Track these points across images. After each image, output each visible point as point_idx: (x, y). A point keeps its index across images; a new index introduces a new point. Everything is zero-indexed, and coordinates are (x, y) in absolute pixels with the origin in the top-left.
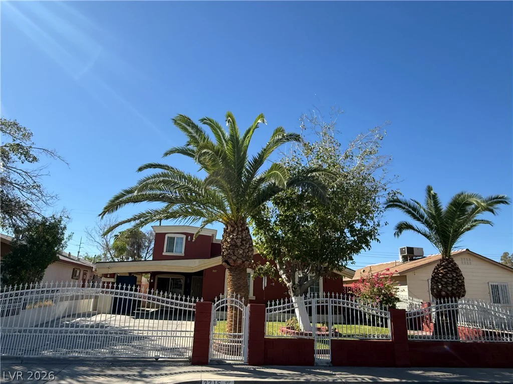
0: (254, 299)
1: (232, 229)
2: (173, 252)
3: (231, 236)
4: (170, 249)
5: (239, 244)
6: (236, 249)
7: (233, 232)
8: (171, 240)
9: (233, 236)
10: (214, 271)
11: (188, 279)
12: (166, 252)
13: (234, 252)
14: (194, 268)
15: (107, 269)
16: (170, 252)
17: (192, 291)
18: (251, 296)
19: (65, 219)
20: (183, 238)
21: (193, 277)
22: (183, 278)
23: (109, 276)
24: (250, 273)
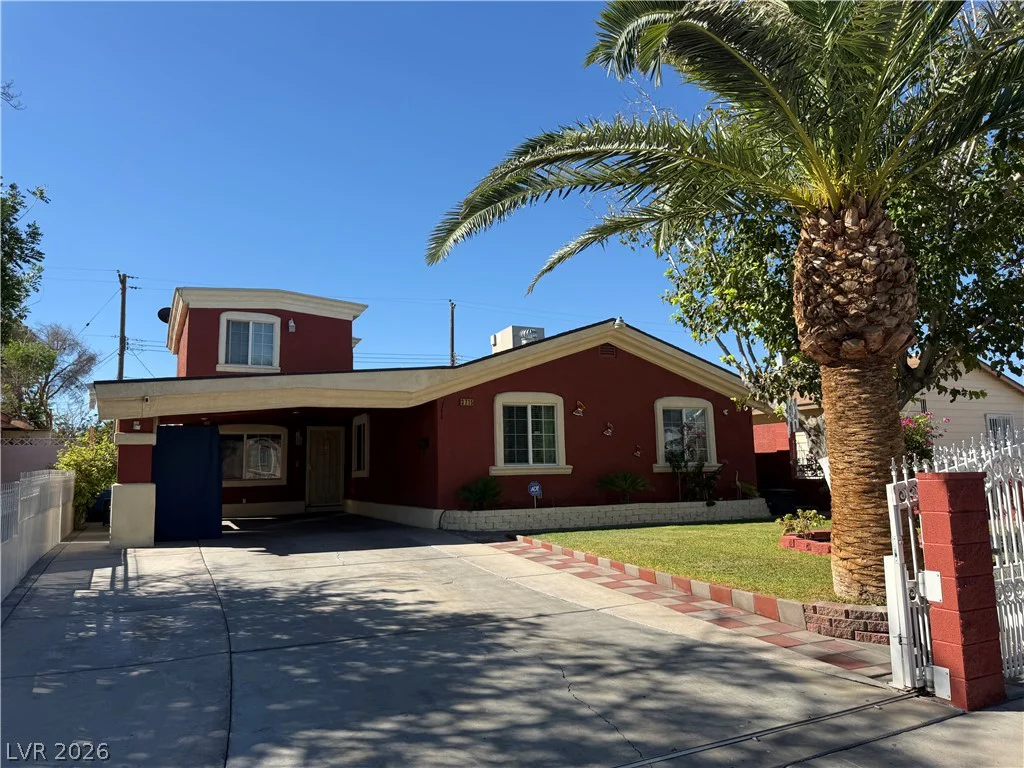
0: (569, 471)
1: (865, 224)
2: (247, 363)
3: (873, 249)
4: (238, 355)
5: (904, 274)
6: (898, 291)
7: (871, 234)
8: (239, 329)
9: (880, 247)
10: (466, 402)
11: (298, 434)
12: (227, 362)
13: (893, 302)
14: (413, 395)
15: (138, 404)
16: (238, 363)
17: (308, 467)
18: (561, 466)
19: (31, 201)
20: (272, 325)
21: (309, 429)
22: (283, 432)
23: (138, 428)
24: (553, 407)
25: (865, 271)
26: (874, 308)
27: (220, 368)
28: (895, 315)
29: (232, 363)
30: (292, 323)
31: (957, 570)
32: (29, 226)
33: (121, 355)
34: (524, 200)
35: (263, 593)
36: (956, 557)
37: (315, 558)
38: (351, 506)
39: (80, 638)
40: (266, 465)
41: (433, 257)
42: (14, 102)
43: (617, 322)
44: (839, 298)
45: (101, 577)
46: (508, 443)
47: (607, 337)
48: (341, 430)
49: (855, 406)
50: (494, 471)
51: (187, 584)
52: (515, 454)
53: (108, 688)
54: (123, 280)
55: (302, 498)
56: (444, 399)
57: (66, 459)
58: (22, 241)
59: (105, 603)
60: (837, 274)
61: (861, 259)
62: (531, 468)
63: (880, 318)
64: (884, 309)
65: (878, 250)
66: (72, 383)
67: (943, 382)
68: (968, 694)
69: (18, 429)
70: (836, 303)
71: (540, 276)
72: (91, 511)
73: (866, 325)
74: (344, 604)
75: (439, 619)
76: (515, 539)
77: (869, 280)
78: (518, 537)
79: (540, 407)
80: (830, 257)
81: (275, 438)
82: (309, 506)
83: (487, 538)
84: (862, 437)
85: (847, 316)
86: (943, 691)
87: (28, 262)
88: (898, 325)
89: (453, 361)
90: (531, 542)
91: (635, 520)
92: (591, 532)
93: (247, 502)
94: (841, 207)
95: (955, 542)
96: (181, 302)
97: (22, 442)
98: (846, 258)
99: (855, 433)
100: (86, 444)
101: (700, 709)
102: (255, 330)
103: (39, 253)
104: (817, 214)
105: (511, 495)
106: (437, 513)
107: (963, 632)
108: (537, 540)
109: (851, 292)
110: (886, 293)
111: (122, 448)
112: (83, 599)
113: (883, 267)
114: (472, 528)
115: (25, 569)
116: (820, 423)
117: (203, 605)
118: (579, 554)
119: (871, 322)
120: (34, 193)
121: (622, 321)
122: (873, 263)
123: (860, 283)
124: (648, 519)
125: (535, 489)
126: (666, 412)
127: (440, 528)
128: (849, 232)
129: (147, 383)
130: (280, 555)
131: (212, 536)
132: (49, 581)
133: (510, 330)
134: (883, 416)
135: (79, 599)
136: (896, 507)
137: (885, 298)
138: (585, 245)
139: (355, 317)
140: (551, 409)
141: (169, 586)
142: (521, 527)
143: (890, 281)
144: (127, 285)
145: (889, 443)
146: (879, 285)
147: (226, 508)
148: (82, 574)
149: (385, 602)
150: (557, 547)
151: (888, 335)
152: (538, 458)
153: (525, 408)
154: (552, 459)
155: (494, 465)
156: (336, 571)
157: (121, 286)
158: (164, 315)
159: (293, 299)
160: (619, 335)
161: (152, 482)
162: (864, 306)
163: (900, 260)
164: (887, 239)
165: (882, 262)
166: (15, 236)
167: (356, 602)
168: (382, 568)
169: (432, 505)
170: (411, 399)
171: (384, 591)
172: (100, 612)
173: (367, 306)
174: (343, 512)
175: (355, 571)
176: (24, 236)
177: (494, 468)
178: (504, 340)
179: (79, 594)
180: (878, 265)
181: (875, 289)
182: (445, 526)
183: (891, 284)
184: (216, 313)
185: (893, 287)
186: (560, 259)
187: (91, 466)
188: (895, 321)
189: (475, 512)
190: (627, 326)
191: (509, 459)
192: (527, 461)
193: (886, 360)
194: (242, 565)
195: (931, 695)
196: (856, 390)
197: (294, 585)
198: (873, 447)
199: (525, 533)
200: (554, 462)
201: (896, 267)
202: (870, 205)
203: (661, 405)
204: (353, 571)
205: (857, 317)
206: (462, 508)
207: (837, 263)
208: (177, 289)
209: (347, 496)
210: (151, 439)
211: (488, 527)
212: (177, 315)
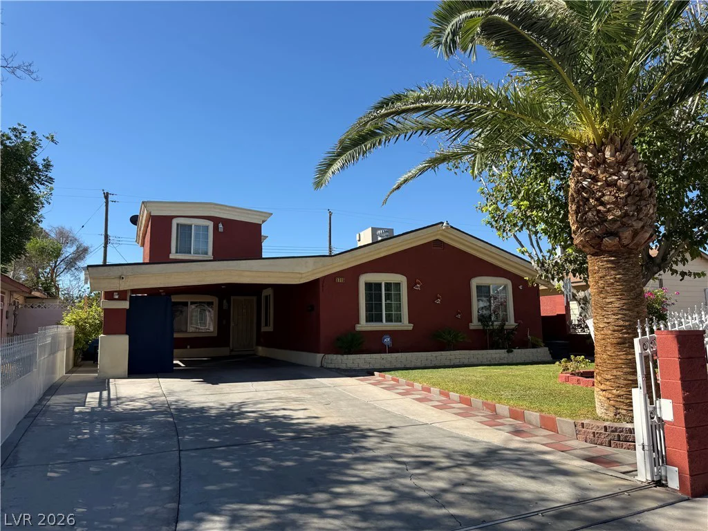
0: (411, 328)
1: (620, 156)
2: (190, 253)
3: (625, 173)
4: (184, 247)
5: (647, 191)
6: (643, 203)
7: (624, 163)
8: (185, 230)
9: (630, 172)
10: (340, 280)
11: (225, 301)
12: (177, 252)
13: (639, 210)
14: (304, 275)
15: (117, 281)
16: (185, 253)
17: (232, 324)
18: (405, 324)
19: (45, 143)
20: (207, 227)
21: (232, 298)
22: (215, 300)
23: (117, 297)
24: (399, 284)
25: (619, 189)
26: (626, 215)
27: (172, 256)
28: (641, 220)
29: (180, 253)
30: (221, 226)
31: (684, 399)
32: (44, 160)
33: (105, 247)
34: (380, 143)
35: (202, 410)
36: (683, 389)
37: (236, 386)
38: (262, 351)
39: (79, 439)
40: (203, 322)
41: (318, 184)
42: (34, 76)
43: (445, 224)
44: (600, 208)
45: (93, 398)
46: (368, 309)
47: (437, 235)
48: (255, 298)
49: (612, 284)
50: (359, 328)
51: (150, 403)
52: (373, 316)
53: (98, 473)
54: (106, 197)
55: (228, 345)
56: (325, 277)
57: (69, 318)
58: (39, 171)
59: (94, 416)
60: (600, 191)
61: (617, 180)
62: (384, 325)
63: (630, 222)
64: (633, 215)
65: (629, 174)
66: (72, 267)
67: (674, 267)
68: (691, 486)
69: (36, 297)
70: (599, 211)
71: (391, 193)
72: (85, 354)
73: (620, 227)
74: (257, 419)
75: (321, 429)
76: (374, 375)
77: (622, 195)
78: (375, 373)
79: (391, 283)
80: (595, 179)
81: (210, 304)
82: (232, 351)
83: (353, 373)
84: (617, 305)
85: (606, 220)
86: (674, 483)
87: (43, 184)
88: (643, 227)
89: (330, 251)
90: (384, 377)
91: (457, 362)
92: (426, 370)
93: (190, 348)
94: (603, 144)
95: (682, 379)
96: (146, 212)
97: (39, 306)
98: (606, 180)
99: (611, 303)
100: (82, 308)
101: (501, 493)
102: (196, 230)
103: (51, 178)
104: (585, 149)
105: (370, 344)
106: (320, 356)
107: (688, 442)
108: (388, 375)
109: (609, 203)
110: (634, 204)
111: (106, 310)
112: (80, 413)
113: (632, 186)
114: (343, 366)
115: (42, 392)
116: (587, 295)
117: (161, 418)
118: (418, 385)
119: (624, 225)
120: (47, 138)
121: (448, 224)
122: (625, 183)
123: (616, 197)
124: (466, 362)
125: (387, 340)
126: (478, 287)
127: (322, 366)
128: (608, 161)
129: (123, 267)
130: (213, 384)
131: (166, 370)
132: (57, 400)
133: (369, 230)
134: (631, 291)
135: (77, 413)
136: (641, 354)
137: (634, 208)
138: (422, 171)
139: (263, 222)
140: (398, 285)
141: (138, 404)
142: (377, 366)
143: (637, 196)
144: (109, 199)
145: (636, 309)
146: (629, 199)
147: (176, 351)
148: (80, 396)
149: (284, 417)
150: (402, 380)
151: (636, 233)
152: (389, 319)
153: (380, 284)
154: (399, 319)
155: (358, 323)
156: (251, 395)
157: (105, 200)
158: (134, 220)
159: (221, 209)
160: (445, 233)
161: (126, 334)
162: (619, 213)
163: (645, 181)
164: (635, 166)
165: (631, 183)
166: (35, 167)
167: (265, 417)
168: (282, 394)
169: (316, 350)
170: (301, 278)
171: (284, 409)
172: (92, 422)
173: (272, 214)
174: (255, 355)
175: (265, 396)
176: (41, 167)
177: (358, 325)
178: (366, 237)
179: (77, 409)
180: (628, 185)
181: (626, 201)
182: (325, 365)
183: (638, 198)
184: (169, 219)
185: (639, 200)
186: (405, 181)
187: (85, 323)
188: (641, 224)
189: (345, 356)
190: (452, 227)
191: (369, 319)
192: (381, 321)
193: (634, 252)
194: (188, 391)
195: (665, 486)
196: (612, 272)
197: (223, 405)
198: (624, 312)
199: (380, 370)
200: (401, 321)
201: (642, 185)
202: (623, 143)
203: (475, 282)
204: (263, 395)
205: (614, 221)
206: (337, 353)
207: (599, 184)
208: (143, 202)
209: (258, 344)
210: (125, 305)
211: (355, 366)
212: (143, 220)
